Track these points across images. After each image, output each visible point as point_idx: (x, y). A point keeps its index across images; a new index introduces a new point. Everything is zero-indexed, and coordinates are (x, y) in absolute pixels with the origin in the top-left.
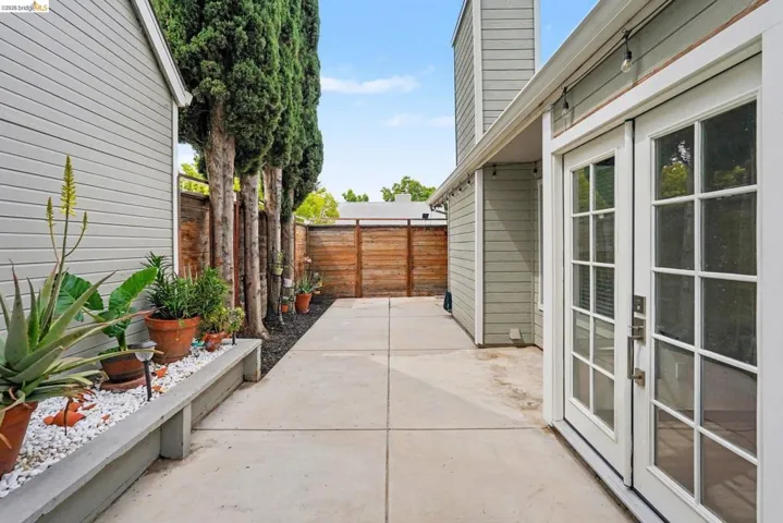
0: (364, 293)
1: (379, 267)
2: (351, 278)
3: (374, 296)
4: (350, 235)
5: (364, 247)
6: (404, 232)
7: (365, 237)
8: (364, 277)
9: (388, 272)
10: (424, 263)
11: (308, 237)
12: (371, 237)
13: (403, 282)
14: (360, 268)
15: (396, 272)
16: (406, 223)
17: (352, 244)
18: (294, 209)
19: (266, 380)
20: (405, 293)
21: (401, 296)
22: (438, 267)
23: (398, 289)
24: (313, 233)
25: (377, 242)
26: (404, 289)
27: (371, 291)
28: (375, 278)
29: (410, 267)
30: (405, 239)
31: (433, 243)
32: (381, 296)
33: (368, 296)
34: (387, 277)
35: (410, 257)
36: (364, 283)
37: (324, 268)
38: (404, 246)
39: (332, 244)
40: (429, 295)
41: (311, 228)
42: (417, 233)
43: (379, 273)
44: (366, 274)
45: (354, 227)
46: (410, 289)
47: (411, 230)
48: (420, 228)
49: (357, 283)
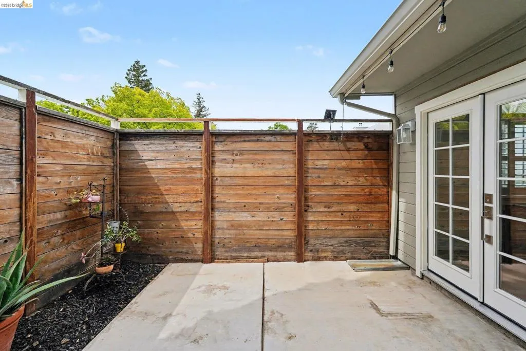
0: (219, 252)
1: (245, 208)
3: (236, 259)
4: (194, 149)
5: (218, 171)
6: (291, 144)
8: (218, 224)
9: (261, 216)
12: (231, 152)
13: (289, 233)
14: (210, 205)
15: (276, 215)
17: (197, 165)
20: (292, 254)
21: (285, 260)
22: (352, 208)
23: (279, 247)
24: (127, 145)
25: (241, 161)
26: (290, 247)
27: (230, 250)
29: (302, 206)
31: (344, 164)
32: (248, 259)
33: (226, 260)
34: (260, 226)
35: (302, 190)
36: (218, 235)
38: (290, 169)
39: (161, 165)
40: (335, 258)
41: (123, 137)
42: (315, 145)
43: (244, 217)
45: (200, 134)
47: (303, 140)
48: (322, 136)
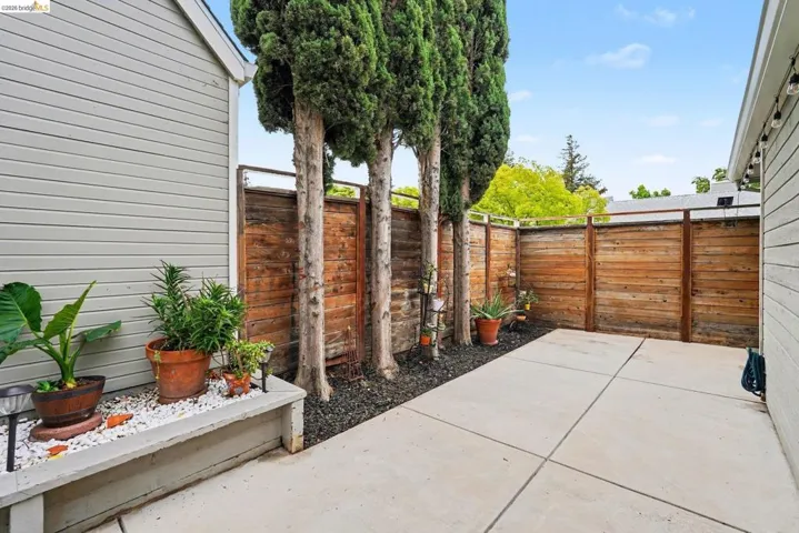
0: (601, 324)
1: (626, 289)
2: (580, 302)
3: (617, 332)
4: (578, 241)
5: (600, 257)
6: (677, 232)
7: (602, 242)
8: (600, 301)
9: (642, 297)
10: (720, 284)
11: (518, 244)
12: (613, 241)
13: (672, 312)
14: (592, 286)
15: (659, 297)
16: (680, 216)
17: (580, 252)
18: (467, 206)
19: (310, 454)
20: (678, 334)
23: (664, 326)
24: (526, 239)
25: (622, 249)
26: (674, 328)
27: (611, 323)
28: (619, 304)
29: (688, 291)
30: (681, 245)
32: (629, 333)
33: (607, 332)
34: (642, 305)
35: (687, 273)
36: (600, 310)
37: (541, 285)
39: (551, 252)
41: (523, 232)
43: (625, 296)
44: (602, 296)
45: (584, 228)
46: (685, 329)
47: (689, 227)
49: (588, 308)
